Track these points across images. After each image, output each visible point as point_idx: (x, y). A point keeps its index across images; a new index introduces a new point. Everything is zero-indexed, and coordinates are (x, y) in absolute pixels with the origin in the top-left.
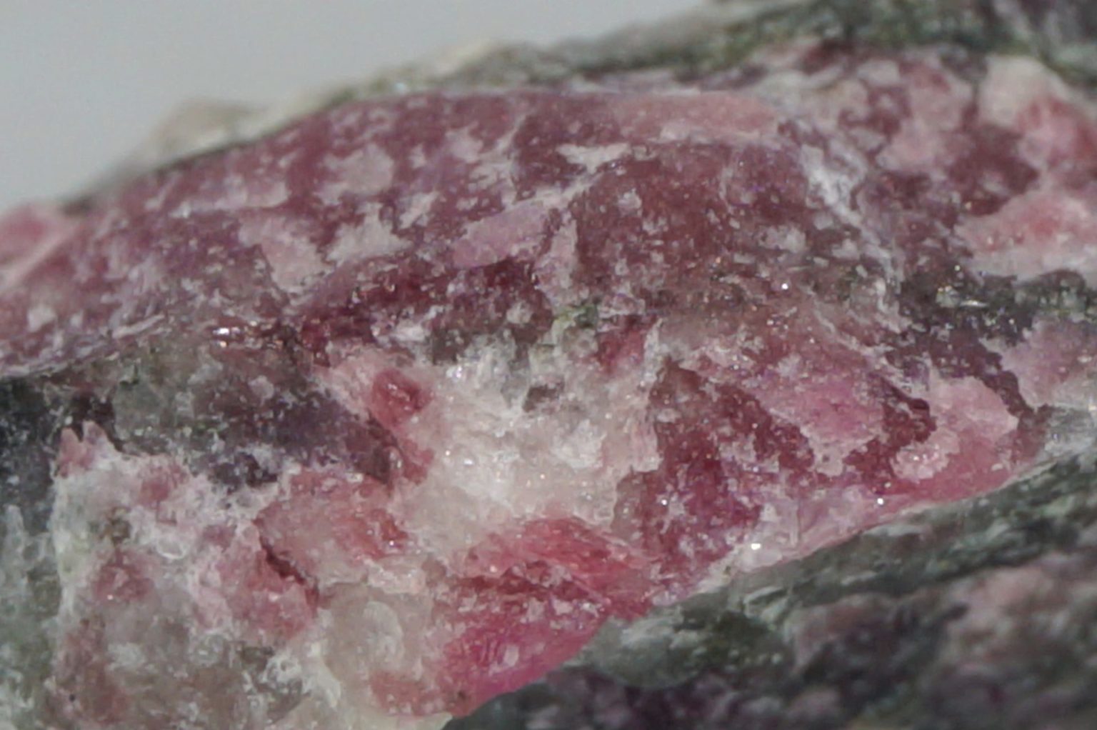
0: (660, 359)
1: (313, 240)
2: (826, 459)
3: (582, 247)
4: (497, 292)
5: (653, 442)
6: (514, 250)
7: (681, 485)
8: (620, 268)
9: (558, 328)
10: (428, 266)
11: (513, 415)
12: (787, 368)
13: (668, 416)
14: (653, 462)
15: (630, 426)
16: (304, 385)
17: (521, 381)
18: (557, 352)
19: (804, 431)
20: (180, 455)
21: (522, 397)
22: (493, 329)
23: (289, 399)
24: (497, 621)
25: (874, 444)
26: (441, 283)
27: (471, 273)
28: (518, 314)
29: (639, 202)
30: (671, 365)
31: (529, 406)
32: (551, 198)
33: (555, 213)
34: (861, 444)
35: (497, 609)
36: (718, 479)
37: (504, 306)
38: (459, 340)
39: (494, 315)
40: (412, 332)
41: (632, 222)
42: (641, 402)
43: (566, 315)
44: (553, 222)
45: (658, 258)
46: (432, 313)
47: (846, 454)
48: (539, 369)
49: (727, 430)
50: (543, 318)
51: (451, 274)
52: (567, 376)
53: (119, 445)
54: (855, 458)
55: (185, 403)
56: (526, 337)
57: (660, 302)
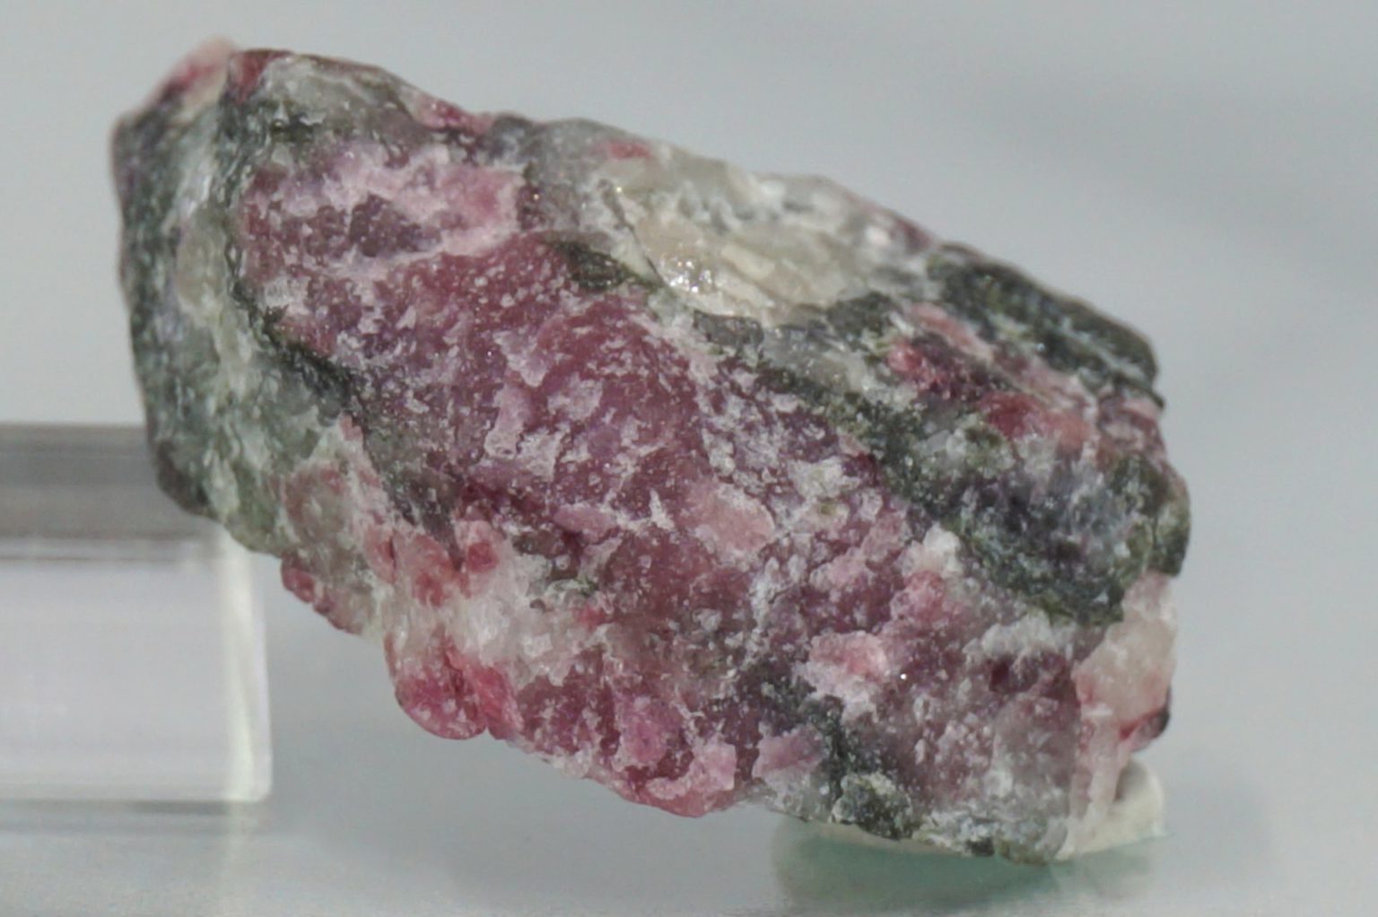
0: (598, 641)
1: (525, 425)
2: (619, 760)
3: (613, 559)
4: (561, 543)
5: (566, 673)
6: (586, 531)
7: (559, 707)
8: (618, 585)
9: (572, 584)
10: (543, 506)
11: (524, 600)
12: (641, 702)
13: (580, 669)
14: (558, 681)
15: (564, 656)
16: (448, 511)
17: (539, 592)
18: (562, 595)
19: (622, 739)
20: (383, 479)
21: (533, 597)
22: (548, 556)
23: (439, 509)
24: (437, 689)
25: (646, 769)
26: (542, 520)
27: (557, 526)
28: (562, 562)
29: (648, 566)
30: (600, 650)
31: (532, 605)
32: (623, 519)
33: (618, 529)
34: (640, 766)
35: (441, 684)
36: (573, 721)
37: (561, 552)
38: (529, 549)
39: (553, 550)
40: (513, 529)
41: (638, 572)
42: (576, 651)
43: (580, 582)
44: (613, 532)
45: (636, 597)
46: (527, 529)
47: (628, 765)
48: (548, 594)
49: (594, 704)
50: (571, 574)
51: (549, 520)
52: (557, 610)
53: (365, 447)
54: (631, 769)
55: (399, 467)
56: (557, 576)
57: (618, 617)
